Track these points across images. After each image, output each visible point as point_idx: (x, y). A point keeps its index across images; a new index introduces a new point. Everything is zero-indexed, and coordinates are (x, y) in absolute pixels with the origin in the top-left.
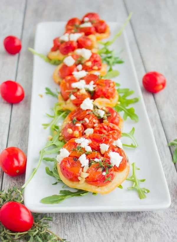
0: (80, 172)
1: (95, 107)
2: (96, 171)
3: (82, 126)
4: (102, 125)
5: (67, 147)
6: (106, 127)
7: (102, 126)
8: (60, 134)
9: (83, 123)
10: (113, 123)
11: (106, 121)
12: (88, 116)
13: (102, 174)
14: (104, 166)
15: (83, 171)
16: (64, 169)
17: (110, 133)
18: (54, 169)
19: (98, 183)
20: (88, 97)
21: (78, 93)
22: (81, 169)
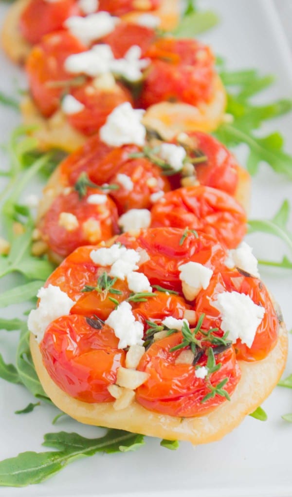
0: (113, 369)
1: (152, 135)
2: (173, 364)
3: (111, 203)
4: (181, 195)
5: (63, 279)
6: (192, 202)
7: (180, 199)
8: (36, 234)
9: (114, 193)
10: (215, 186)
11: (191, 181)
12: (129, 167)
13: (194, 374)
14: (199, 343)
15: (124, 365)
16: (55, 359)
17: (207, 225)
18: (22, 357)
19: (180, 405)
20: (123, 101)
21: (90, 91)
22: (118, 357)
